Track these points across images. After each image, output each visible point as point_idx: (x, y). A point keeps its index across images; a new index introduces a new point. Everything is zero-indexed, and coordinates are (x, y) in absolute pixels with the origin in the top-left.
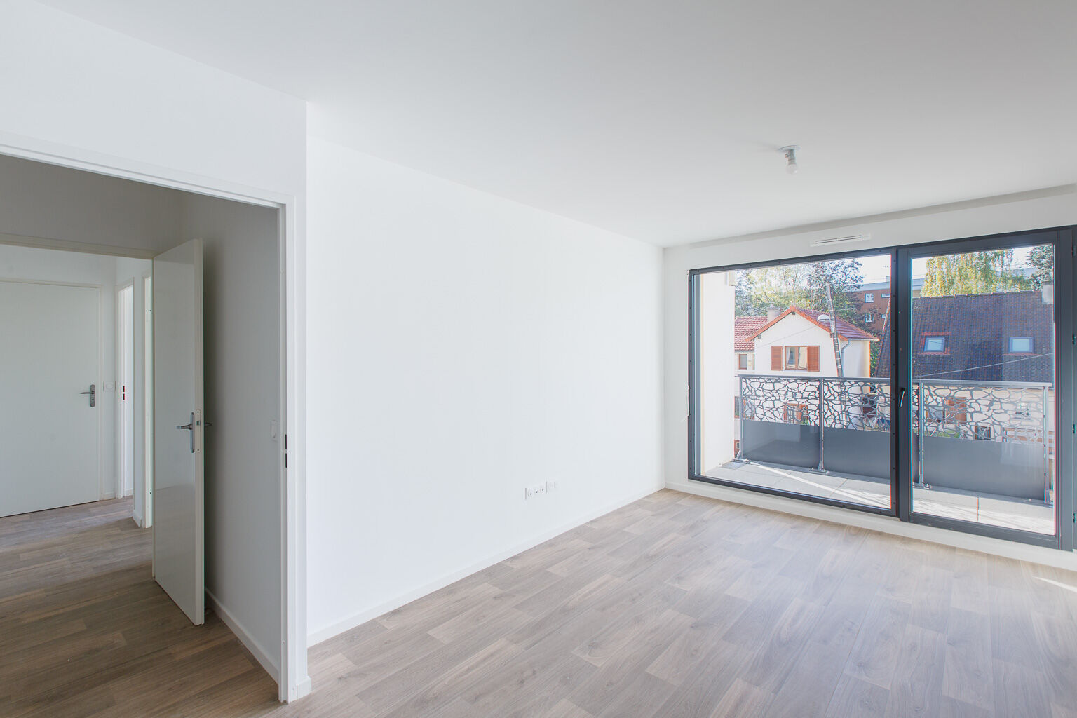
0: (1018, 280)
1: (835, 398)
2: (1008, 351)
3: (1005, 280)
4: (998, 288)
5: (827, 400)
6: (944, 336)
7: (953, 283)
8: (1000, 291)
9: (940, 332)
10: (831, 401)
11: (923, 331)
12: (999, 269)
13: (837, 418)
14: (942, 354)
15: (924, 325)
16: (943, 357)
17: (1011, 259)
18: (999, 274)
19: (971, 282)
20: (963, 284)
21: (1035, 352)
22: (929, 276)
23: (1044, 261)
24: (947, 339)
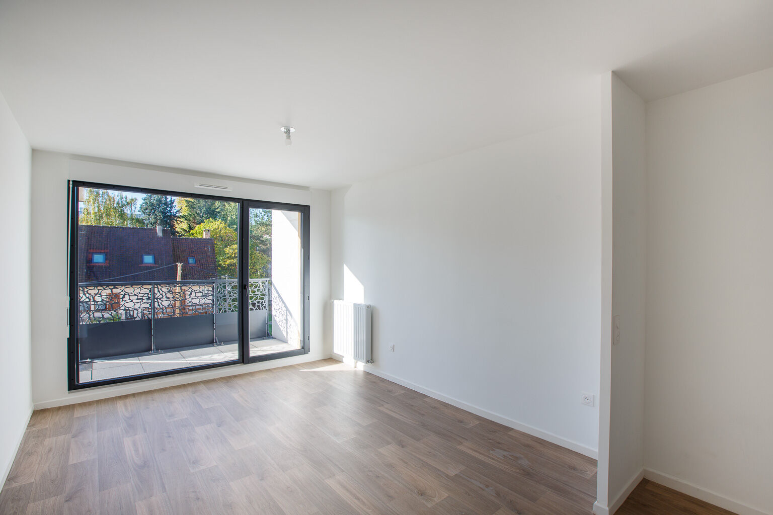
0: (138, 221)
1: (163, 296)
2: (142, 263)
3: (132, 219)
4: (128, 224)
5: (157, 299)
6: (104, 253)
7: (102, 217)
8: (129, 226)
9: (101, 249)
10: (160, 299)
11: (90, 249)
12: (129, 212)
13: (165, 311)
14: (104, 265)
15: (91, 245)
16: (104, 267)
17: (136, 208)
18: (129, 216)
19: (113, 218)
20: (107, 218)
21: (155, 263)
22: (86, 211)
23: (147, 211)
24: (106, 255)
